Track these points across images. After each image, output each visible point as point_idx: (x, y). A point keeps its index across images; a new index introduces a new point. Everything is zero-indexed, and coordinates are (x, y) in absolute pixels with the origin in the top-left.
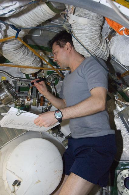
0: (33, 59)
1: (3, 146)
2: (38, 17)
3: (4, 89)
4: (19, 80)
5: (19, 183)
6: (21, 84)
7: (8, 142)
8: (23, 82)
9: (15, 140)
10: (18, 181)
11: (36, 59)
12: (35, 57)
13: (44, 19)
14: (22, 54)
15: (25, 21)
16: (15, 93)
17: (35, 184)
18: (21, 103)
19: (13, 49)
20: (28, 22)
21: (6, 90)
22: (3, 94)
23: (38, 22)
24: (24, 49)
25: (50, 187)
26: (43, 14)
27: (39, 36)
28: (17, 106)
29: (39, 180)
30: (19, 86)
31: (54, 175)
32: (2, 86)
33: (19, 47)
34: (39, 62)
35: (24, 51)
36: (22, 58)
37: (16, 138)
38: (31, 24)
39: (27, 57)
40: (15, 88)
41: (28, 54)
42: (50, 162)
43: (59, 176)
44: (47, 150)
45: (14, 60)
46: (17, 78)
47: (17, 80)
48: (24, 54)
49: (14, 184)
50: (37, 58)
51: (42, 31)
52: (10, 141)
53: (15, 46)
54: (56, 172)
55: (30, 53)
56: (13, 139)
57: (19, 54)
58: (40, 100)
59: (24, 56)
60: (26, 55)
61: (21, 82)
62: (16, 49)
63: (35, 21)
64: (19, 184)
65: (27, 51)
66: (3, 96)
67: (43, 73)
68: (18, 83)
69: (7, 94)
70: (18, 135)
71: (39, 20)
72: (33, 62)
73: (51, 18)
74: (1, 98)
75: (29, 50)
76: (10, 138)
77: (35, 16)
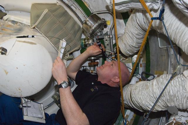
0: (134, 45)
1: (43, 35)
2: (180, 37)
3: (97, 23)
4: (110, 37)
5: (4, 53)
6: (106, 40)
7: (47, 39)
8: (109, 42)
9: (51, 45)
10: (6, 52)
11: (135, 48)
12: (137, 47)
13: (180, 43)
14: (136, 33)
15: (171, 24)
16: (96, 34)
17: (4, 69)
18: (88, 44)
19: (139, 22)
20: (171, 28)
21: (97, 24)
22: (92, 23)
23: (174, 38)
24: (142, 34)
25: (2, 86)
26: (185, 41)
27: (160, 46)
28: (84, 40)
29: (8, 72)
30: (104, 38)
31: (16, 88)
32: (100, 20)
33: (143, 27)
34: (133, 52)
35: (140, 35)
36: (132, 34)
37: (53, 46)
38: (170, 32)
39: (134, 38)
40: (101, 35)
41: (138, 39)
42: (28, 81)
43: (15, 94)
44: (41, 76)
45: (128, 26)
46: (112, 35)
47: (110, 35)
48: (137, 34)
49: (2, 48)
50: (136, 50)
51: (166, 48)
52: (49, 40)
53: (143, 23)
54: (19, 89)
55: (139, 41)
56: (51, 43)
57: (136, 30)
58: (94, 62)
59: (135, 35)
60: (136, 37)
61: (109, 39)
62: (140, 25)
63: (175, 35)
64: (2, 54)
65: (141, 37)
66: (90, 23)
67: (123, 60)
68: (107, 37)
69: (93, 26)
70: (56, 47)
71: (178, 39)
72: (131, 46)
73: (184, 51)
74: (88, 22)
75: (142, 39)
76: (52, 39)
77: (181, 33)
